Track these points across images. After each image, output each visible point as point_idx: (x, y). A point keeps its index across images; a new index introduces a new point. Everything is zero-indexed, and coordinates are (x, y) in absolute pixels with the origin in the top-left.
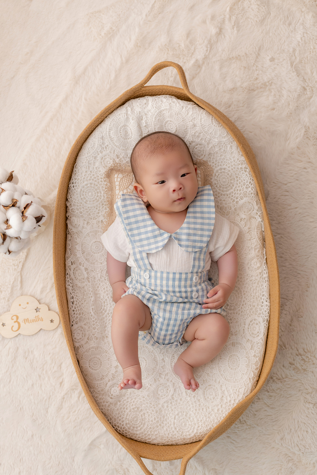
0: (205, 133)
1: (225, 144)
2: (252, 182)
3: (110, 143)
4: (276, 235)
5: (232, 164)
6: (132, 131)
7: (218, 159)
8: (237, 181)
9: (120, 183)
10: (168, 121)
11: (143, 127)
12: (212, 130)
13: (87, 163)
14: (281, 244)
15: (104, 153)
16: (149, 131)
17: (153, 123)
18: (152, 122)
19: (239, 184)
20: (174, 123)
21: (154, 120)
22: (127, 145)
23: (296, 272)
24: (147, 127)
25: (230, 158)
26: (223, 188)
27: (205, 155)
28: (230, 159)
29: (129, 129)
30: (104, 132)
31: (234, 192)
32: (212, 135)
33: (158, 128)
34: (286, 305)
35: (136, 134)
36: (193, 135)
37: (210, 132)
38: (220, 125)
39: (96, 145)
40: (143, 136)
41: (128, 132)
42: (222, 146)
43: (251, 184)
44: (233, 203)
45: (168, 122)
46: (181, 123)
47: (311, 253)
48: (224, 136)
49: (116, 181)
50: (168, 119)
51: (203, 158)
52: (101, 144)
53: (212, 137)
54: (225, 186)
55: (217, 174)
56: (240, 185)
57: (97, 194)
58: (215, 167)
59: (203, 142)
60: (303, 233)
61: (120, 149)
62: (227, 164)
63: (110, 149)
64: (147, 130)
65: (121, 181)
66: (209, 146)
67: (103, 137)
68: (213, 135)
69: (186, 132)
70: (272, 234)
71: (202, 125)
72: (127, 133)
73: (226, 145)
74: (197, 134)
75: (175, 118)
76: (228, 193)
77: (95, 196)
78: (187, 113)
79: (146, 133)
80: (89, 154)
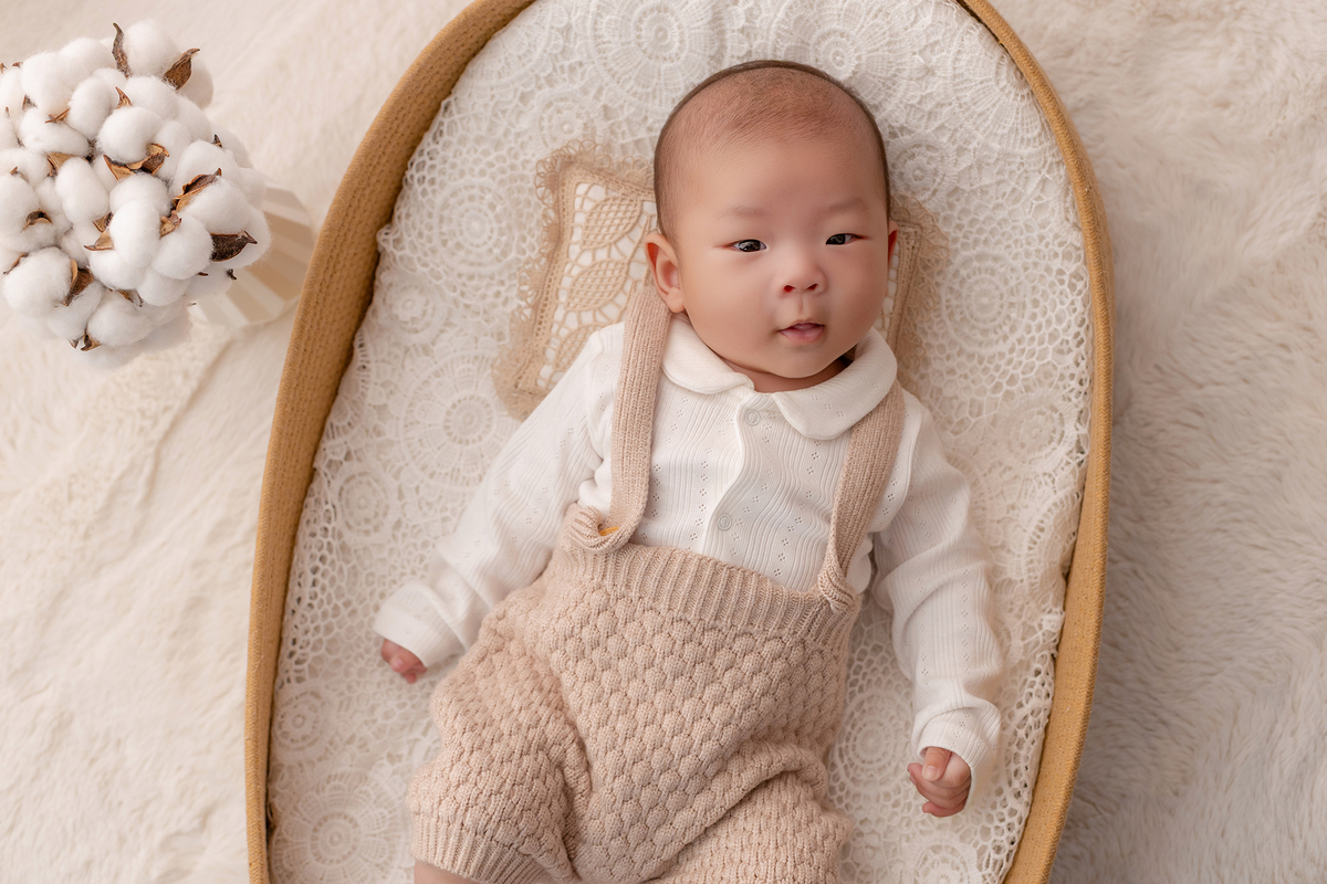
0: (957, 110)
1: (1022, 169)
2: (1083, 335)
3: (589, 56)
4: (1116, 557)
5: (1032, 249)
6: (686, 35)
7: (981, 218)
8: (1034, 316)
9: (588, 221)
10: (835, 32)
11: (733, 31)
12: (989, 106)
13: (490, 109)
14: (1127, 599)
15: (560, 88)
16: (749, 53)
17: (774, 25)
18: (772, 22)
19: (1034, 333)
20: (853, 44)
21: (781, 15)
22: (655, 80)
23: (1155, 715)
24: (748, 35)
25: (1028, 223)
26: (973, 327)
27: (935, 192)
28: (1027, 226)
29: (675, 25)
30: (579, 13)
31: (1008, 356)
32: (984, 121)
33: (788, 49)
34: (1088, 827)
35: (699, 50)
36: (912, 106)
37: (979, 110)
38: (1026, 91)
39: (539, 50)
40: (725, 66)
41: (669, 33)
42: (1012, 172)
43: (1076, 342)
44: (993, 396)
45: (832, 38)
46: (880, 53)
47: (1230, 659)
48: (1030, 135)
49: (577, 207)
50: (835, 26)
51: (924, 201)
52: (555, 52)
53: (982, 129)
54: (981, 325)
55: (963, 272)
56: (1037, 336)
57: (495, 236)
58: (963, 245)
59: (944, 140)
60: (1217, 579)
61: (622, 86)
62: (1011, 242)
63: (587, 78)
64: (746, 45)
65: (595, 216)
66: (960, 159)
67: (569, 28)
68: (986, 125)
69: (889, 88)
70: (1104, 549)
71: (955, 76)
72: (665, 37)
73: (1026, 171)
74: (928, 106)
75: (862, 27)
76: (986, 352)
77: (490, 238)
78: (912, 19)
79: (738, 58)
80: (505, 80)
